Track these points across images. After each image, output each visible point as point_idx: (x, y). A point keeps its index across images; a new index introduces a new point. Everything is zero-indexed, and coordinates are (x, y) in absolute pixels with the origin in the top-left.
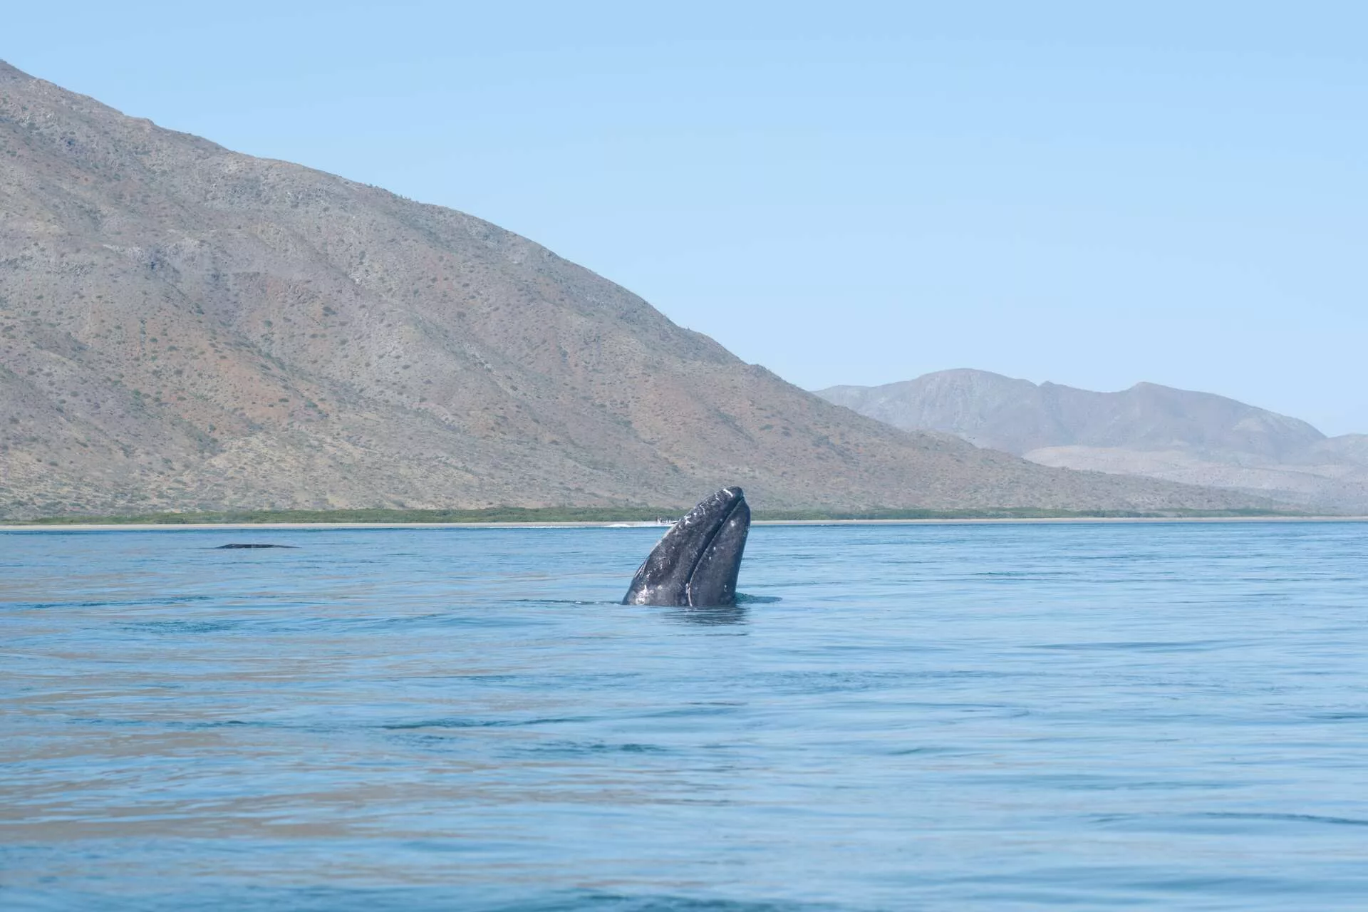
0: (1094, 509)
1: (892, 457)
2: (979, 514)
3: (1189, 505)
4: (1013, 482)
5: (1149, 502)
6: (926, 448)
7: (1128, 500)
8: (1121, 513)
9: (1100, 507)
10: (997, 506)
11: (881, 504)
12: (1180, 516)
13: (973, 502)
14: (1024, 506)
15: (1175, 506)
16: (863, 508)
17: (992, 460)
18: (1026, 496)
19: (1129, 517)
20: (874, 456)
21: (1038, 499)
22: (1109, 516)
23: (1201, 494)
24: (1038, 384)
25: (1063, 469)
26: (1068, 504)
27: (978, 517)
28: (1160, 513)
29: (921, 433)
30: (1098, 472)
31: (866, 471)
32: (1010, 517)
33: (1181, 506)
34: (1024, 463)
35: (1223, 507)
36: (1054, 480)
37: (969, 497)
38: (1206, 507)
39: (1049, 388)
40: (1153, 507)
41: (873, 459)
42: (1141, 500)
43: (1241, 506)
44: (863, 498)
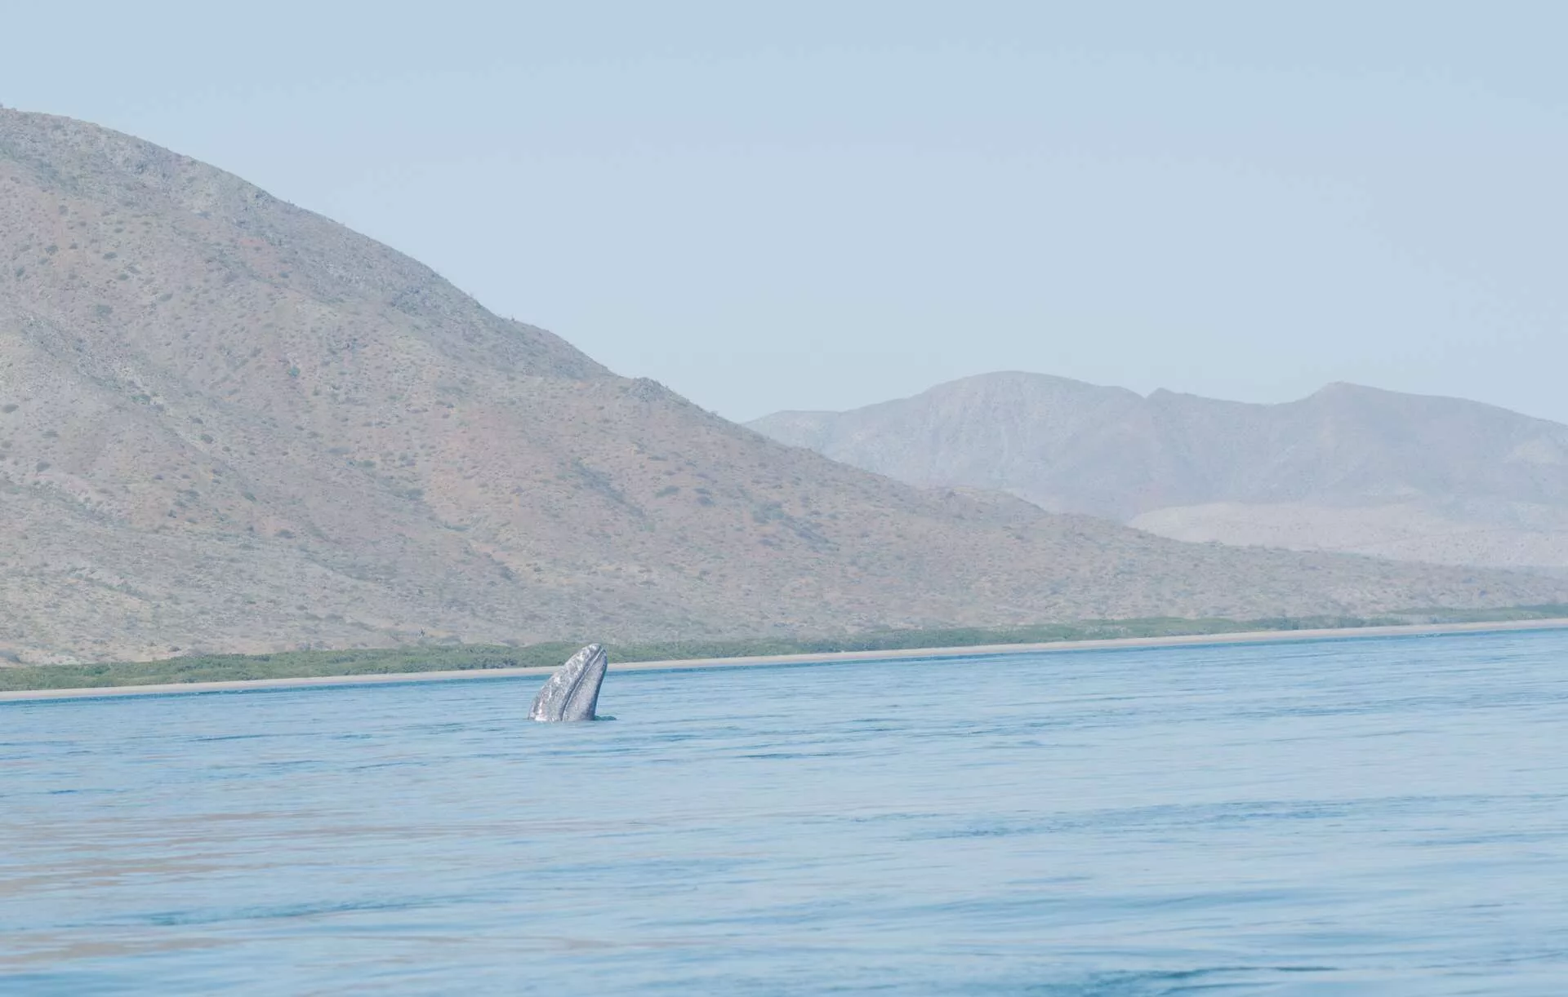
0: (1273, 615)
1: (899, 536)
2: (1070, 634)
3: (1445, 602)
4: (1123, 572)
5: (1375, 598)
6: (960, 517)
7: (1335, 596)
8: (1330, 622)
9: (1284, 611)
10: (1096, 617)
11: (882, 622)
12: (1435, 622)
13: (1052, 611)
14: (1145, 615)
15: (1422, 604)
16: (852, 631)
17: (1081, 534)
18: (1147, 597)
19: (1342, 626)
20: (864, 535)
21: (1170, 601)
22: (1306, 627)
23: (1470, 580)
24: (1145, 395)
25: (1213, 545)
26: (1225, 610)
27: (1067, 638)
28: (1398, 617)
29: (948, 490)
30: (1277, 549)
31: (853, 563)
32: (1127, 636)
33: (1431, 603)
34: (1140, 537)
35: (1510, 603)
36: (1196, 565)
37: (1044, 602)
38: (1478, 603)
39: (1165, 403)
40: (1380, 608)
41: (866, 540)
42: (1358, 595)
43: (1542, 600)
44: (849, 612)
